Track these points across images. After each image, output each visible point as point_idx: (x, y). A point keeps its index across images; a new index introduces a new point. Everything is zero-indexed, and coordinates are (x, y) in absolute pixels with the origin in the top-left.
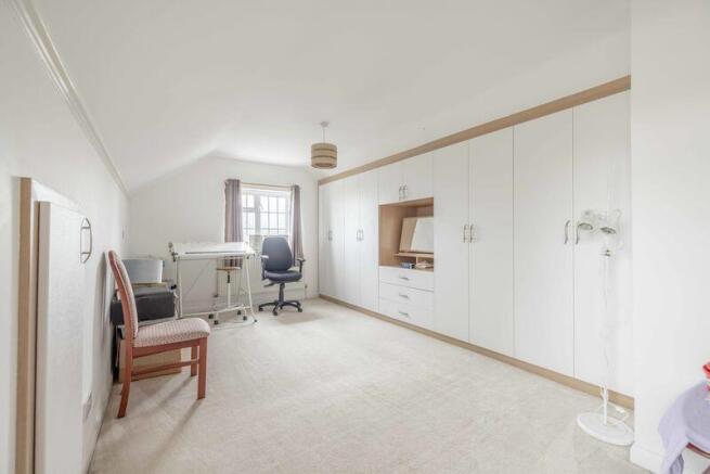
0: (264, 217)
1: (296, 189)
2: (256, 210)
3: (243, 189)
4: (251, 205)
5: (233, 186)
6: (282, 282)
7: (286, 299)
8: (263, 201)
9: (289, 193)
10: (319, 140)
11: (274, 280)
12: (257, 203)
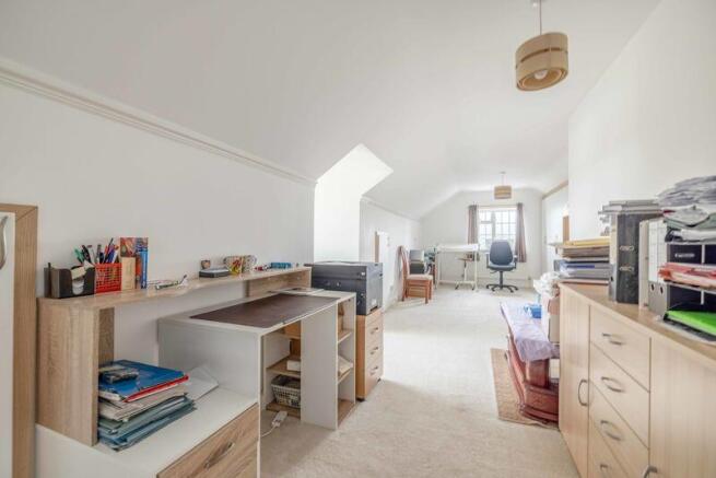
0: (498, 227)
1: (520, 206)
2: (493, 222)
3: (479, 210)
4: (489, 218)
5: (473, 209)
6: (502, 271)
7: (504, 283)
8: (498, 215)
9: (516, 208)
10: (499, 184)
11: (496, 269)
12: (493, 217)
